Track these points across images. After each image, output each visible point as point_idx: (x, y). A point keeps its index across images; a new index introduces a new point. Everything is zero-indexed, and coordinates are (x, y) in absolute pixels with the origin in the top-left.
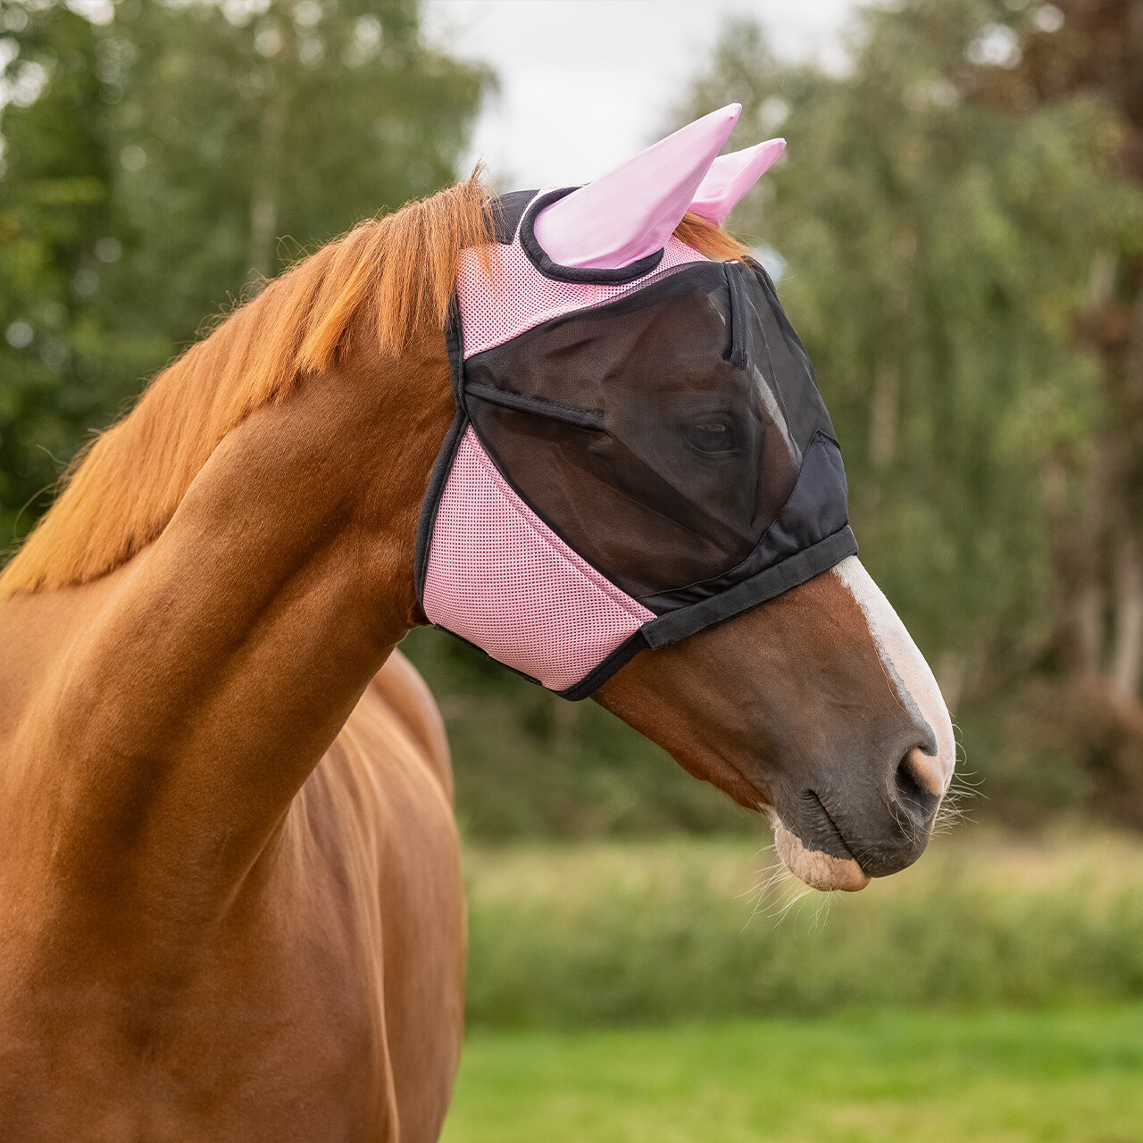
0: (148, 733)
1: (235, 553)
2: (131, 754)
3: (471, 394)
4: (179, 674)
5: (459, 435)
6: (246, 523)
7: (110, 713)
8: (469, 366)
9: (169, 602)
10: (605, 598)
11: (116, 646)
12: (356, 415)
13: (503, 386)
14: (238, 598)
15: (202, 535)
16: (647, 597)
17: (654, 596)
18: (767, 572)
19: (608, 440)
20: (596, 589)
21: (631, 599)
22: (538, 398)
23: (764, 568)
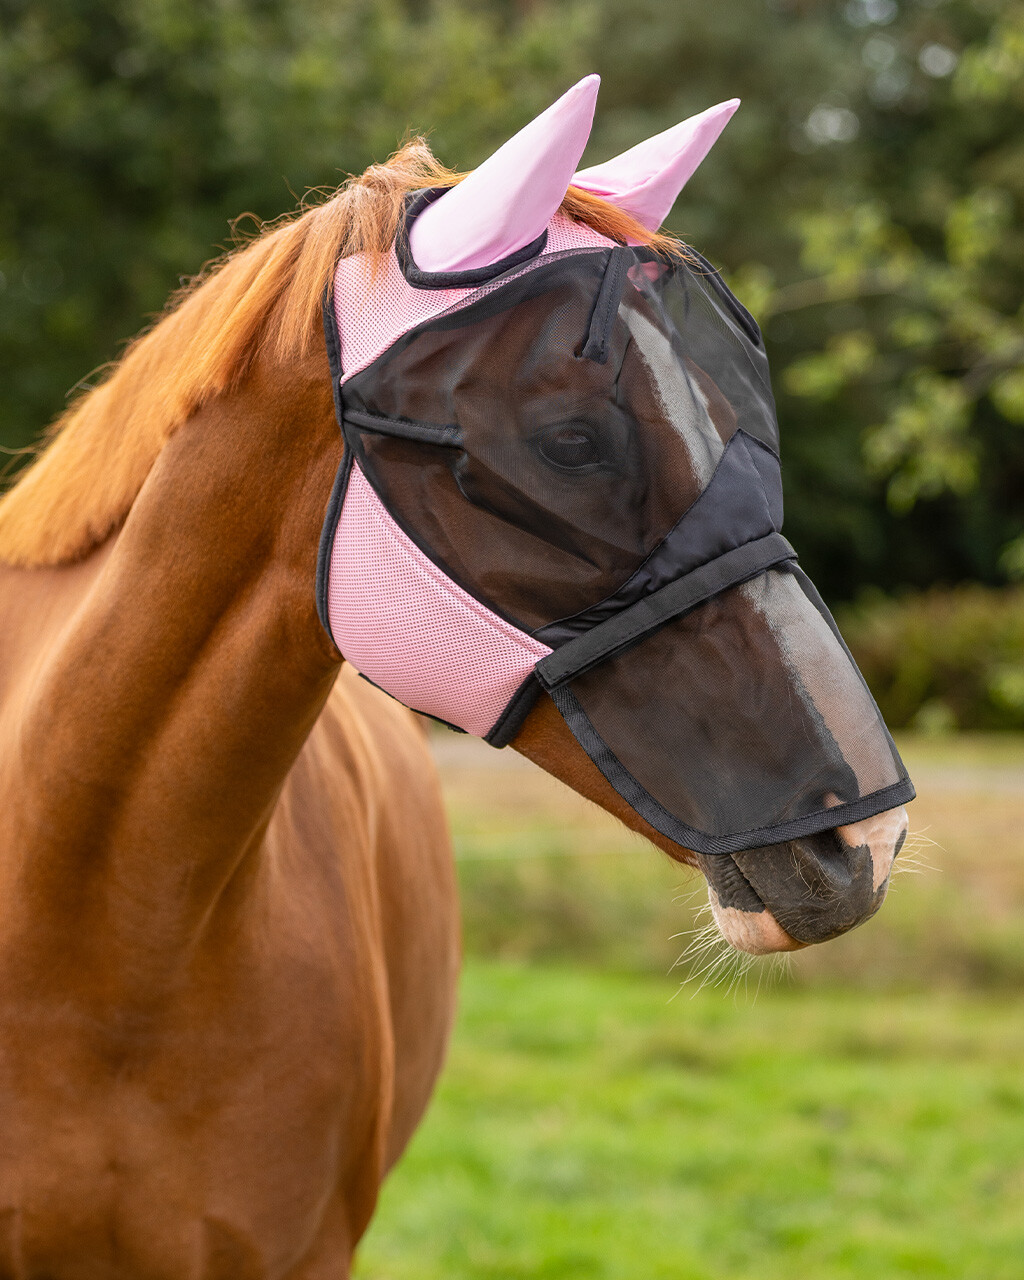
1: (168, 586)
3: (349, 422)
5: (348, 470)
6: (176, 555)
7: (65, 737)
8: (346, 392)
10: (499, 636)
12: (261, 445)
13: (373, 410)
16: (543, 629)
17: (549, 627)
18: (670, 587)
19: (465, 458)
20: (488, 627)
21: (524, 635)
22: (403, 419)
23: (665, 582)
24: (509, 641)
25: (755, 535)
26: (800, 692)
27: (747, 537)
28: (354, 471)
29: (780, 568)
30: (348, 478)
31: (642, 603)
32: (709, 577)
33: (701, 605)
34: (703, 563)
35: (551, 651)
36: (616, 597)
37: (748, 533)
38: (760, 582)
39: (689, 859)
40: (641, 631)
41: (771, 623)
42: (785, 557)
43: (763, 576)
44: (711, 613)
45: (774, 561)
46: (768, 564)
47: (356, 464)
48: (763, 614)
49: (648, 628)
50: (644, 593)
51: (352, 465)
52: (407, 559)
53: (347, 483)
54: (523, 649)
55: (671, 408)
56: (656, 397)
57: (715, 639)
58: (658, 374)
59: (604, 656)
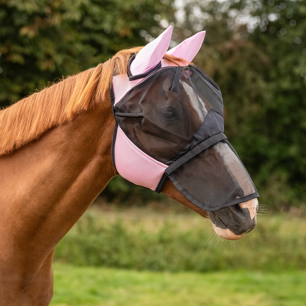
0: (44, 210)
2: (39, 215)
3: (116, 115)
4: (54, 195)
5: (117, 127)
8: (115, 108)
9: (51, 176)
10: (156, 164)
11: (36, 186)
13: (121, 111)
14: (70, 176)
15: (60, 159)
16: (167, 162)
17: (168, 161)
18: (196, 147)
19: (144, 120)
20: (153, 162)
21: (162, 163)
22: (129, 112)
23: (195, 146)
24: (158, 165)
25: (216, 133)
26: (229, 171)
27: (214, 134)
28: (118, 127)
29: (223, 141)
30: (117, 129)
31: (189, 152)
32: (205, 144)
33: (204, 151)
34: (204, 141)
35: (168, 166)
36: (183, 151)
37: (214, 133)
38: (218, 145)
39: (206, 216)
40: (190, 159)
41: (221, 155)
42: (224, 139)
43: (219, 143)
44: (206, 153)
45: (221, 140)
46: (220, 140)
47: (119, 125)
48: (219, 152)
49: (191, 158)
50: (190, 149)
51: (118, 126)
52: (132, 147)
53: (117, 130)
54: (162, 167)
55: (193, 104)
56: (190, 102)
57: (208, 159)
58: (190, 96)
59: (181, 166)
